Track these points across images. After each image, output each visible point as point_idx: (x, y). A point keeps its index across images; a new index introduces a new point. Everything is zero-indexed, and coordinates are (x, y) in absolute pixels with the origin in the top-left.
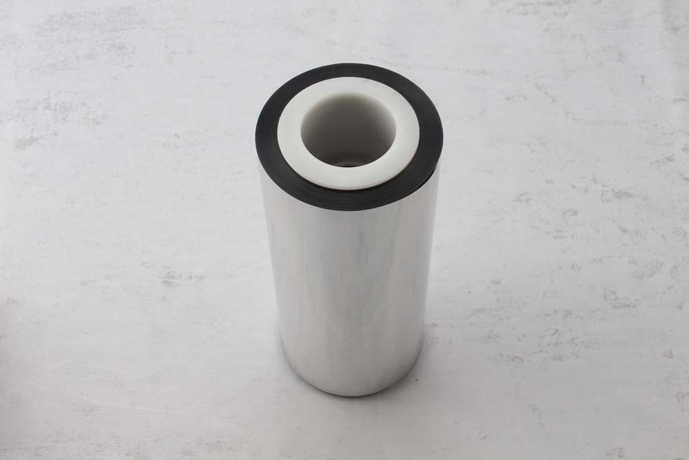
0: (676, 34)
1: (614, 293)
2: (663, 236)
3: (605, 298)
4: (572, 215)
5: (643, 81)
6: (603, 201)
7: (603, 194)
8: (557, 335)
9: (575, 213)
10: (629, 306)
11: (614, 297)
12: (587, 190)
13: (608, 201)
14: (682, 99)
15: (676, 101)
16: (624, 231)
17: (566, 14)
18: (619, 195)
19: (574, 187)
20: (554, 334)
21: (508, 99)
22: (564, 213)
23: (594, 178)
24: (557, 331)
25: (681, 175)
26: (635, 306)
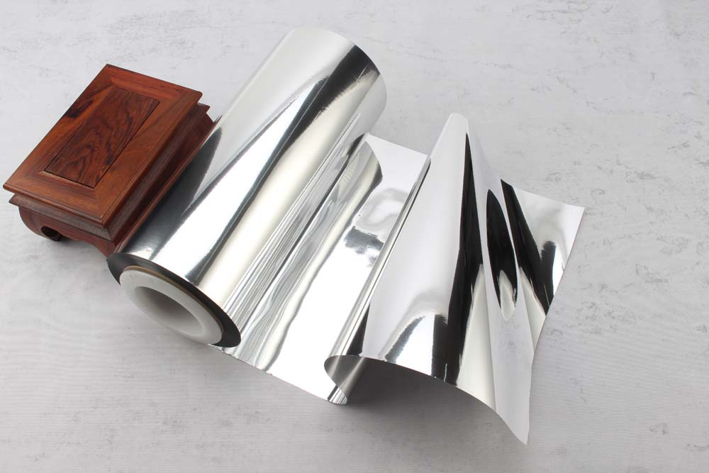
0: (679, 39)
1: (646, 268)
2: (686, 215)
3: (637, 274)
4: (600, 193)
5: (653, 77)
6: (627, 182)
7: (627, 175)
8: (594, 308)
9: (603, 192)
10: (661, 281)
11: (646, 271)
12: (612, 172)
13: (632, 182)
14: (690, 93)
15: (685, 94)
16: (650, 209)
17: (580, 21)
18: (642, 176)
19: (600, 168)
20: (591, 307)
21: (533, 89)
22: (592, 191)
23: (618, 161)
24: (594, 304)
25: (697, 160)
26: (666, 281)
